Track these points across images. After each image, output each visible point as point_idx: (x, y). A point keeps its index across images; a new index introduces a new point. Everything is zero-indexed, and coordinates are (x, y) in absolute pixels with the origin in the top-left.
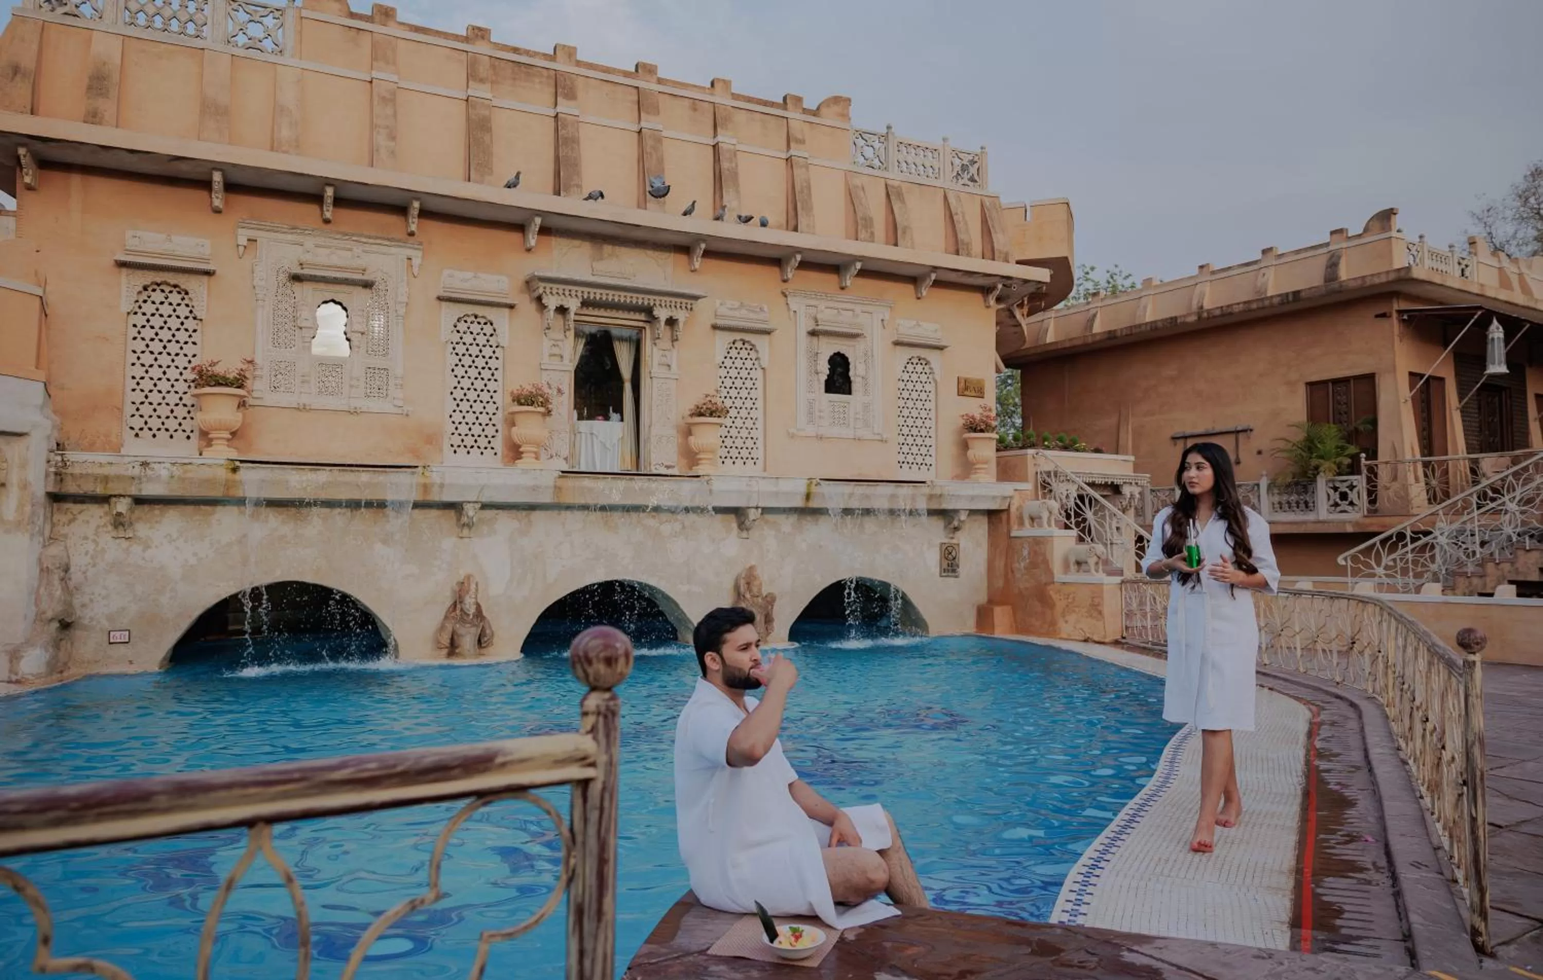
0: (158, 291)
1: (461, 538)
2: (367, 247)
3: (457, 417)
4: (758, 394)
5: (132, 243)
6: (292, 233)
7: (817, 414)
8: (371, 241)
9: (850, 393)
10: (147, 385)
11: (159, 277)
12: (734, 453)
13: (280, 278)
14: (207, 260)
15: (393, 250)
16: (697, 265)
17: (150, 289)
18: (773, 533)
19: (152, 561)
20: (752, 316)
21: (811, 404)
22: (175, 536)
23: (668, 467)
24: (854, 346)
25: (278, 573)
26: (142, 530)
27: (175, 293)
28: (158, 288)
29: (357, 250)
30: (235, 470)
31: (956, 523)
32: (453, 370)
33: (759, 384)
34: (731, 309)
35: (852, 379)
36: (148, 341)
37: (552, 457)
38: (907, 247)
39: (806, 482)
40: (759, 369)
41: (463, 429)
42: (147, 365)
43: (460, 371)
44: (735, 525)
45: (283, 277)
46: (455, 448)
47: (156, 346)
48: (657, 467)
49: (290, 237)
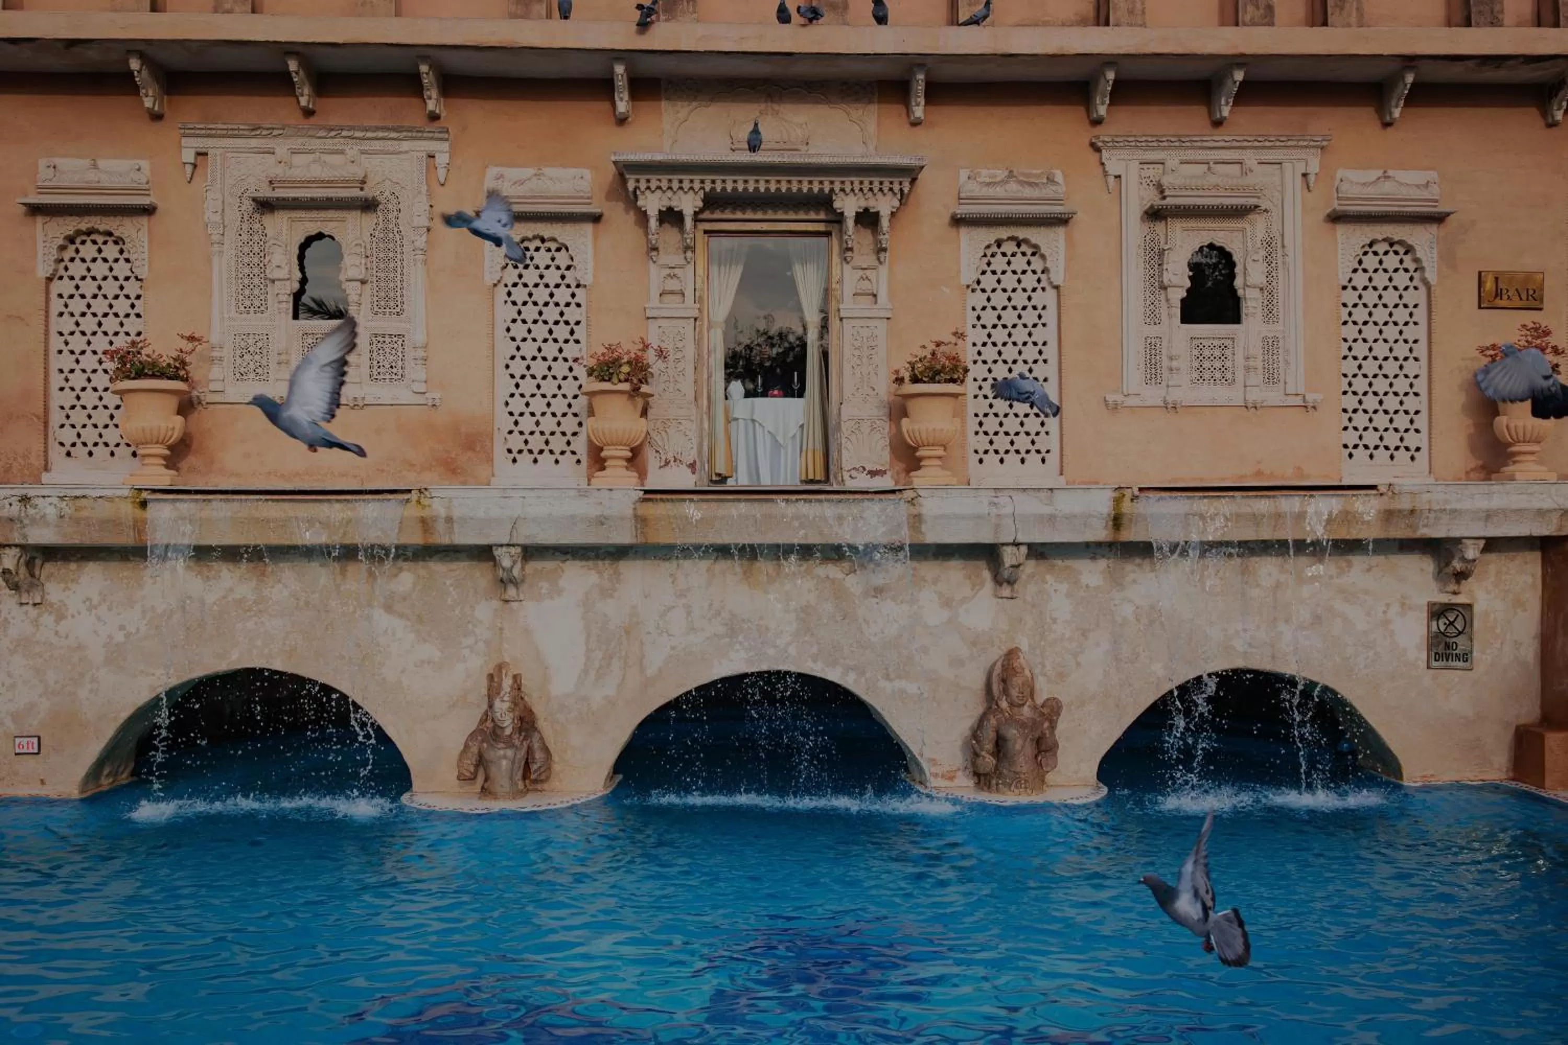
0: (89, 243)
1: (507, 601)
2: (366, 146)
3: (517, 405)
4: (1047, 334)
5: (44, 175)
6: (255, 136)
7: (1165, 363)
8: (369, 135)
9: (1237, 319)
10: (78, 380)
11: (85, 224)
12: (1002, 443)
13: (244, 208)
14: (145, 192)
15: (405, 145)
16: (919, 112)
17: (78, 241)
18: (1064, 587)
19: (67, 637)
20: (1028, 192)
21: (1152, 347)
22: (96, 600)
23: (873, 473)
24: (1243, 230)
25: (235, 656)
26: (54, 591)
27: (110, 243)
28: (89, 239)
29: (352, 150)
30: (144, 504)
31: (1457, 565)
32: (508, 330)
33: (1050, 316)
34: (988, 184)
35: (1240, 292)
36: (77, 317)
37: (667, 463)
38: (1349, 25)
39: (1110, 494)
40: (1048, 288)
41: (527, 424)
42: (77, 351)
43: (519, 330)
44: (987, 575)
45: (248, 205)
46: (515, 454)
47: (89, 324)
48: (854, 473)
49: (254, 143)
